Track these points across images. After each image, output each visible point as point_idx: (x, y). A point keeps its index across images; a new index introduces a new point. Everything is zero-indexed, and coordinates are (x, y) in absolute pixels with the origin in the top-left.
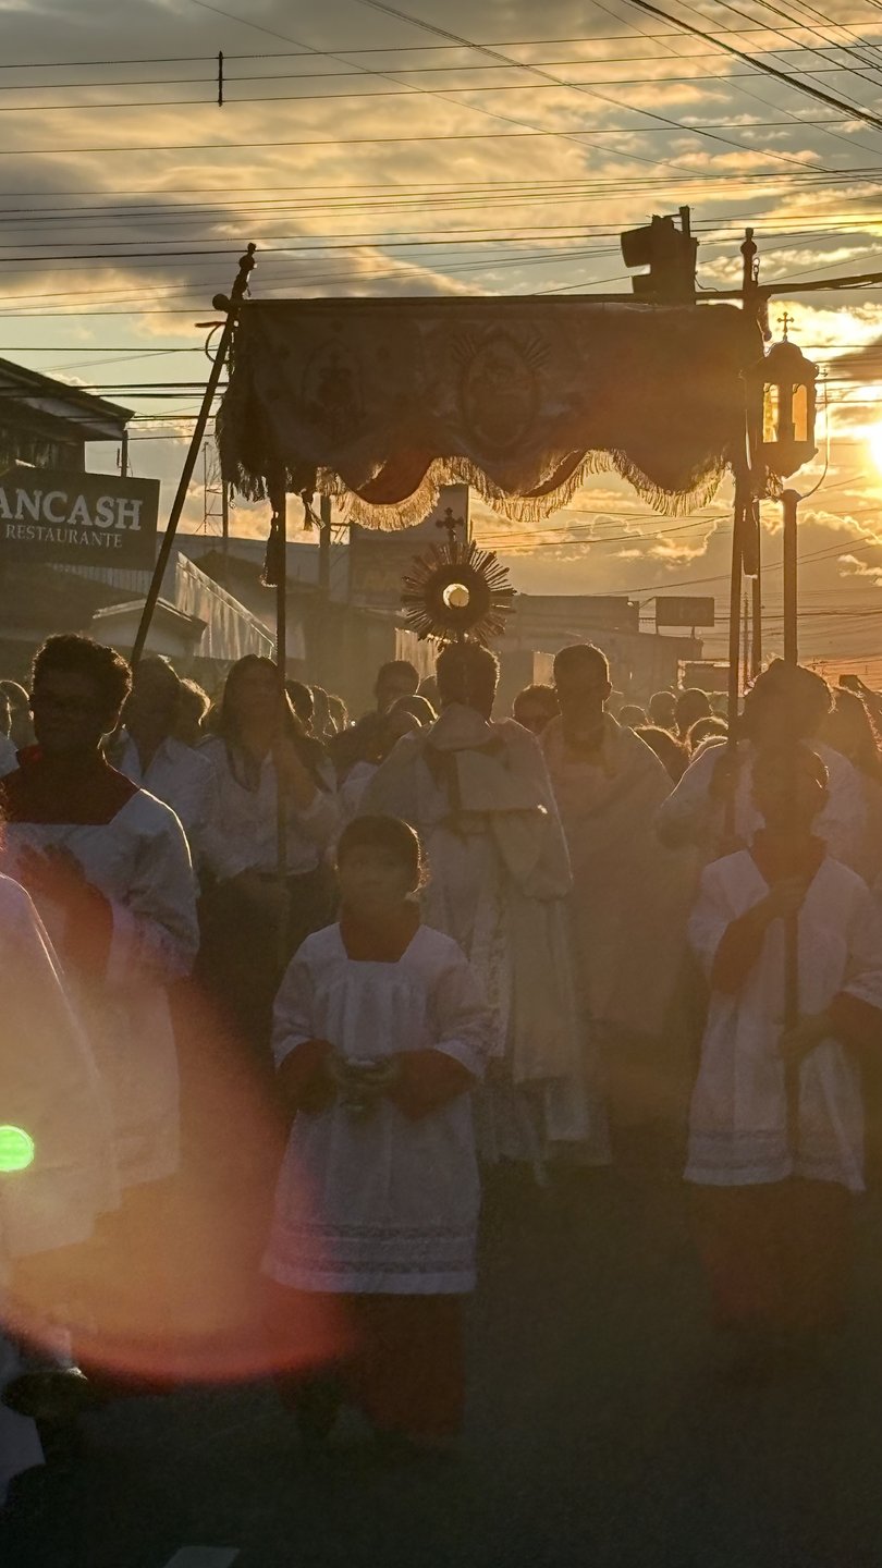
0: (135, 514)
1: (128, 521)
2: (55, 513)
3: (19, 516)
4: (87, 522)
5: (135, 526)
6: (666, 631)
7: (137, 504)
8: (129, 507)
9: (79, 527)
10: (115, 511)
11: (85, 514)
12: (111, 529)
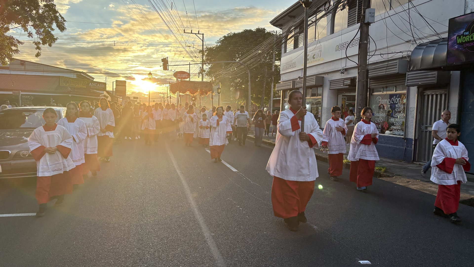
0: (104, 86)
1: (103, 86)
2: (96, 85)
3: (92, 85)
4: (99, 86)
5: (104, 87)
6: (134, 99)
7: (104, 85)
8: (103, 85)
9: (98, 87)
10: (102, 85)
11: (99, 85)
12: (102, 87)
